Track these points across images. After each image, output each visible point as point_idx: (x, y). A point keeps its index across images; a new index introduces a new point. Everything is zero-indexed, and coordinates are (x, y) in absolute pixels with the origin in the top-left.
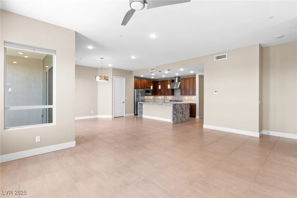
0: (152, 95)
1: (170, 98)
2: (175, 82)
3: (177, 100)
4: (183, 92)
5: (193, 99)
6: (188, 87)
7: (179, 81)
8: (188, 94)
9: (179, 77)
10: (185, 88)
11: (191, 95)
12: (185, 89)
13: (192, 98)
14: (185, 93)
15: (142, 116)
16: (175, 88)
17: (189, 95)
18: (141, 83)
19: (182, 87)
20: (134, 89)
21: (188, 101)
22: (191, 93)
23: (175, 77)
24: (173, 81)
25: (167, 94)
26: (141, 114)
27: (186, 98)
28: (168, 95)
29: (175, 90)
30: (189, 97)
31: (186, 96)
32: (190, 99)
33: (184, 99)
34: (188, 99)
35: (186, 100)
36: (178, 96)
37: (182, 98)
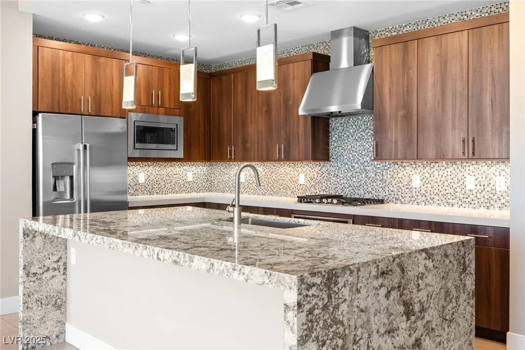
0: (189, 157)
1: (302, 180)
2: (338, 70)
3: (347, 193)
4: (394, 134)
5: (470, 183)
6: (430, 94)
7: (358, 60)
8: (431, 153)
9: (361, 34)
10: (407, 107)
11: (454, 160)
12: (407, 117)
13: (461, 181)
14: (408, 142)
15: (63, 332)
16: (334, 109)
17: (440, 157)
18: (95, 78)
19: (389, 101)
20: (35, 114)
22: (454, 140)
23: (336, 34)
24: (321, 63)
25: (278, 148)
26: (56, 314)
27: (416, 182)
28: (288, 157)
29: (333, 123)
30: (436, 173)
31: (414, 166)
32: (446, 184)
33: (395, 186)
34: (429, 185)
35: (414, 193)
36: (353, 167)
37: (382, 178)
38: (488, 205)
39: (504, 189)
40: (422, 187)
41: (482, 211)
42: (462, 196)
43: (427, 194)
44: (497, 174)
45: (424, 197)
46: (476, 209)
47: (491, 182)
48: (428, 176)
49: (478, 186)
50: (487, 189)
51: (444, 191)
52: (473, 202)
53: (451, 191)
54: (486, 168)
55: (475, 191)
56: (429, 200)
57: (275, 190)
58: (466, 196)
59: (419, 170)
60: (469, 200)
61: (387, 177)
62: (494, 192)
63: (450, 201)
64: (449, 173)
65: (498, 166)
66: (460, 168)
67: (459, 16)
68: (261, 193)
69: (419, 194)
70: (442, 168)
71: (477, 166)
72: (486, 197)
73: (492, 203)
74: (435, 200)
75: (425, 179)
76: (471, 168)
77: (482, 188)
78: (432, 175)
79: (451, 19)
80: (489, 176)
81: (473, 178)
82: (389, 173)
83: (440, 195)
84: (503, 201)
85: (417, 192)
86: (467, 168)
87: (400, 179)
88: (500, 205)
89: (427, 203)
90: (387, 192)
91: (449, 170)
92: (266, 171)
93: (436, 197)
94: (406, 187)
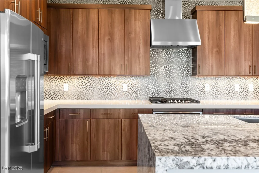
4: (211, 61)
5: (237, 88)
6: (232, 41)
10: (219, 46)
12: (219, 52)
13: (232, 87)
14: (220, 66)
17: (238, 74)
21: (213, 98)
27: (208, 88)
30: (219, 83)
31: (206, 79)
32: (224, 88)
33: (194, 90)
34: (215, 90)
35: (206, 94)
36: (166, 80)
37: (186, 86)
38: (245, 98)
39: (253, 90)
40: (211, 90)
41: (243, 101)
42: (232, 94)
43: (214, 94)
44: (250, 83)
45: (212, 96)
46: (240, 101)
47: (247, 87)
48: (214, 84)
49: (241, 89)
50: (245, 91)
51: (223, 92)
52: (238, 97)
53: (227, 92)
54: (244, 80)
55: (239, 92)
56: (215, 97)
57: (100, 96)
58: (234, 94)
59: (209, 81)
60: (236, 96)
61: (190, 85)
62: (248, 92)
63: (227, 97)
64: (226, 83)
65: (250, 79)
66: (231, 80)
67: (231, 3)
68: (85, 99)
69: (209, 94)
70: (222, 80)
71: (240, 79)
72: (245, 94)
73: (247, 97)
74: (218, 97)
75: (213, 86)
76: (237, 80)
77: (242, 90)
78: (217, 84)
79: (227, 3)
80: (246, 84)
81: (238, 85)
82: (190, 83)
83: (221, 94)
84: (252, 96)
85: (208, 93)
86: (235, 80)
87: (198, 86)
88: (251, 98)
89: (214, 99)
90: (189, 94)
91: (226, 81)
92: (90, 82)
93: (219, 96)
94: (201, 90)
